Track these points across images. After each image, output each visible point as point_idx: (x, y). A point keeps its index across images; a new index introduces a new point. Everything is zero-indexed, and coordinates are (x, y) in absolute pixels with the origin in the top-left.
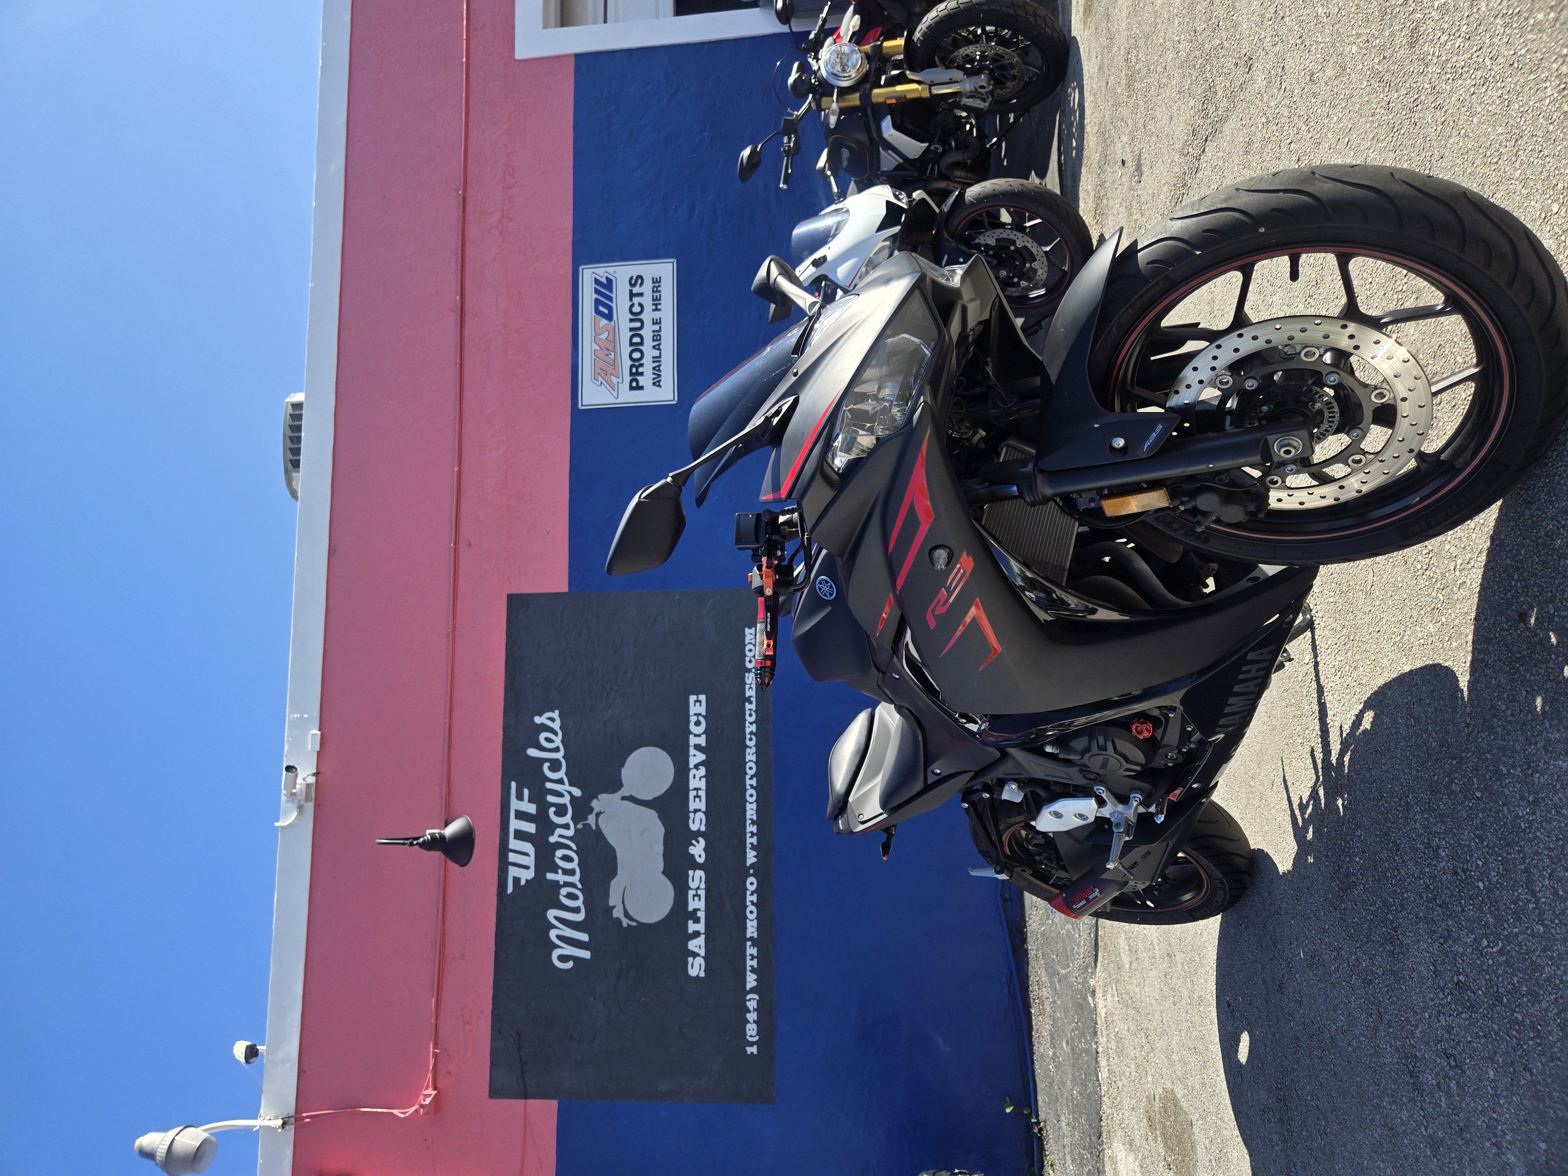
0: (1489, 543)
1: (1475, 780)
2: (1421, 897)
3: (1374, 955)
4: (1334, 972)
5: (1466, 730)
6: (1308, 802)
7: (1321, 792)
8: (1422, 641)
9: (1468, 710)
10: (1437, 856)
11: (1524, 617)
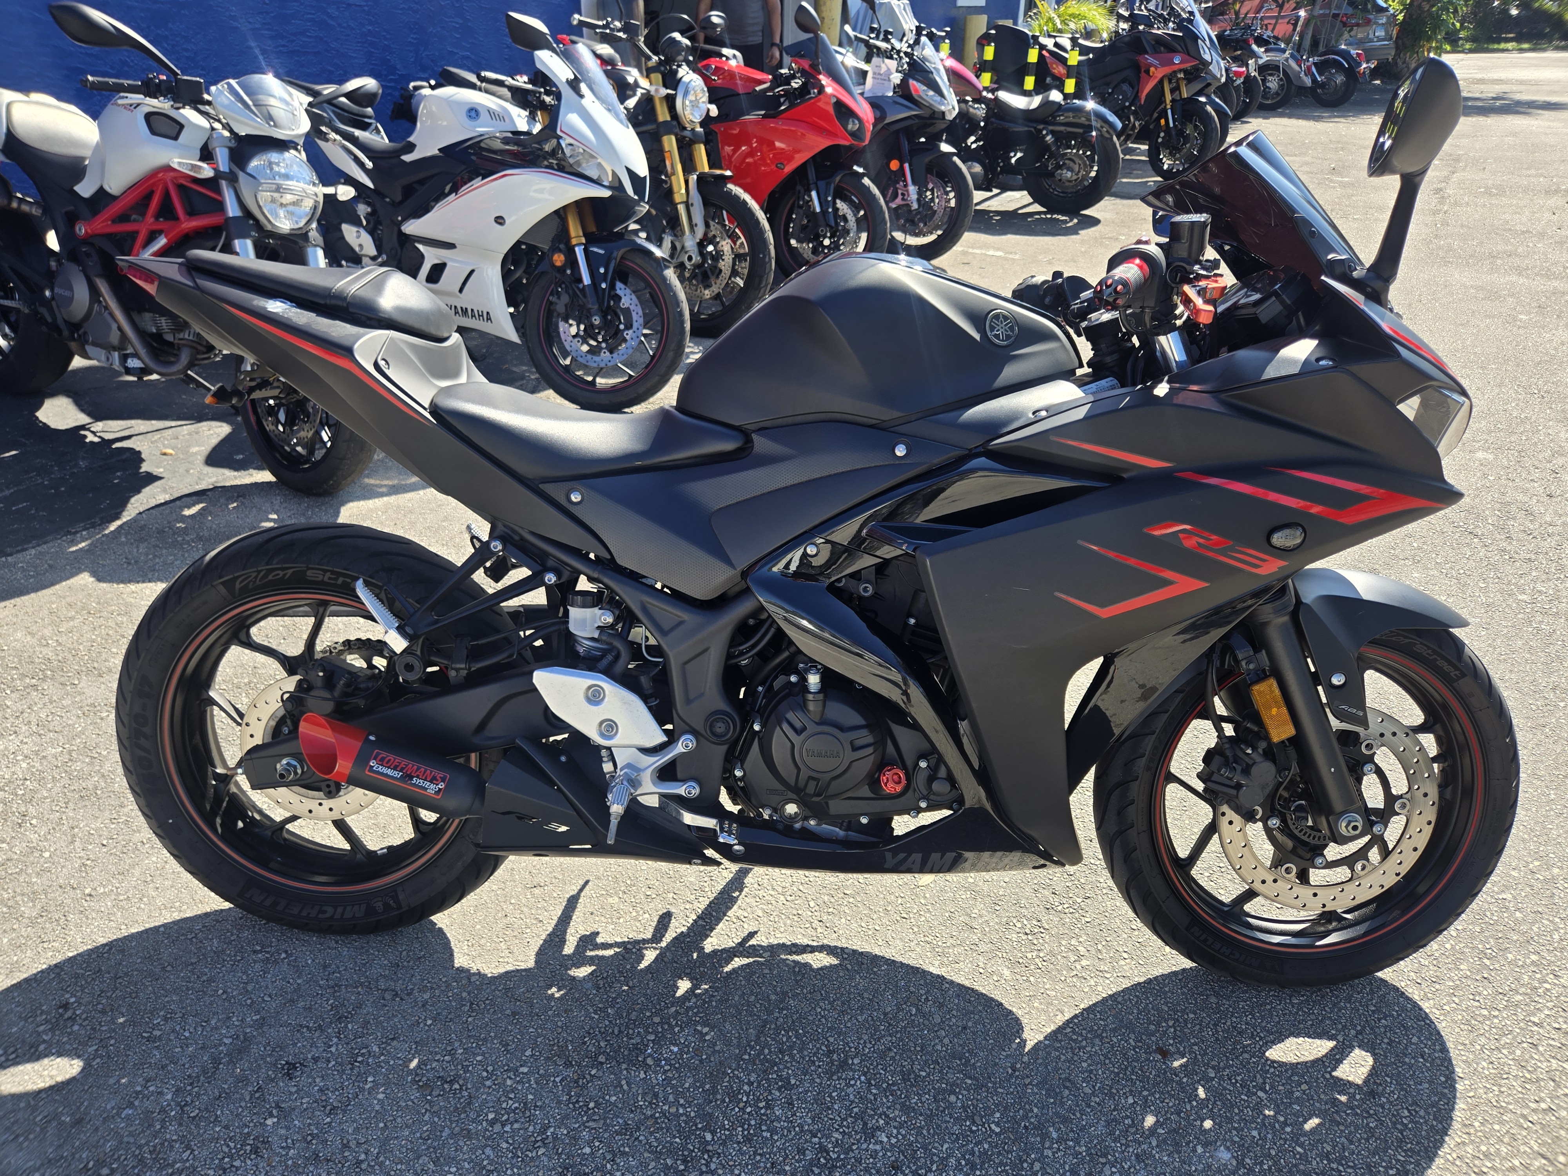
0: (1142, 980)
1: (998, 1115)
2: (801, 1151)
3: (624, 1154)
4: (492, 1123)
5: (1010, 1071)
6: (606, 946)
7: (650, 956)
8: (981, 971)
9: (1026, 1059)
10: (870, 1134)
11: (1165, 1054)
